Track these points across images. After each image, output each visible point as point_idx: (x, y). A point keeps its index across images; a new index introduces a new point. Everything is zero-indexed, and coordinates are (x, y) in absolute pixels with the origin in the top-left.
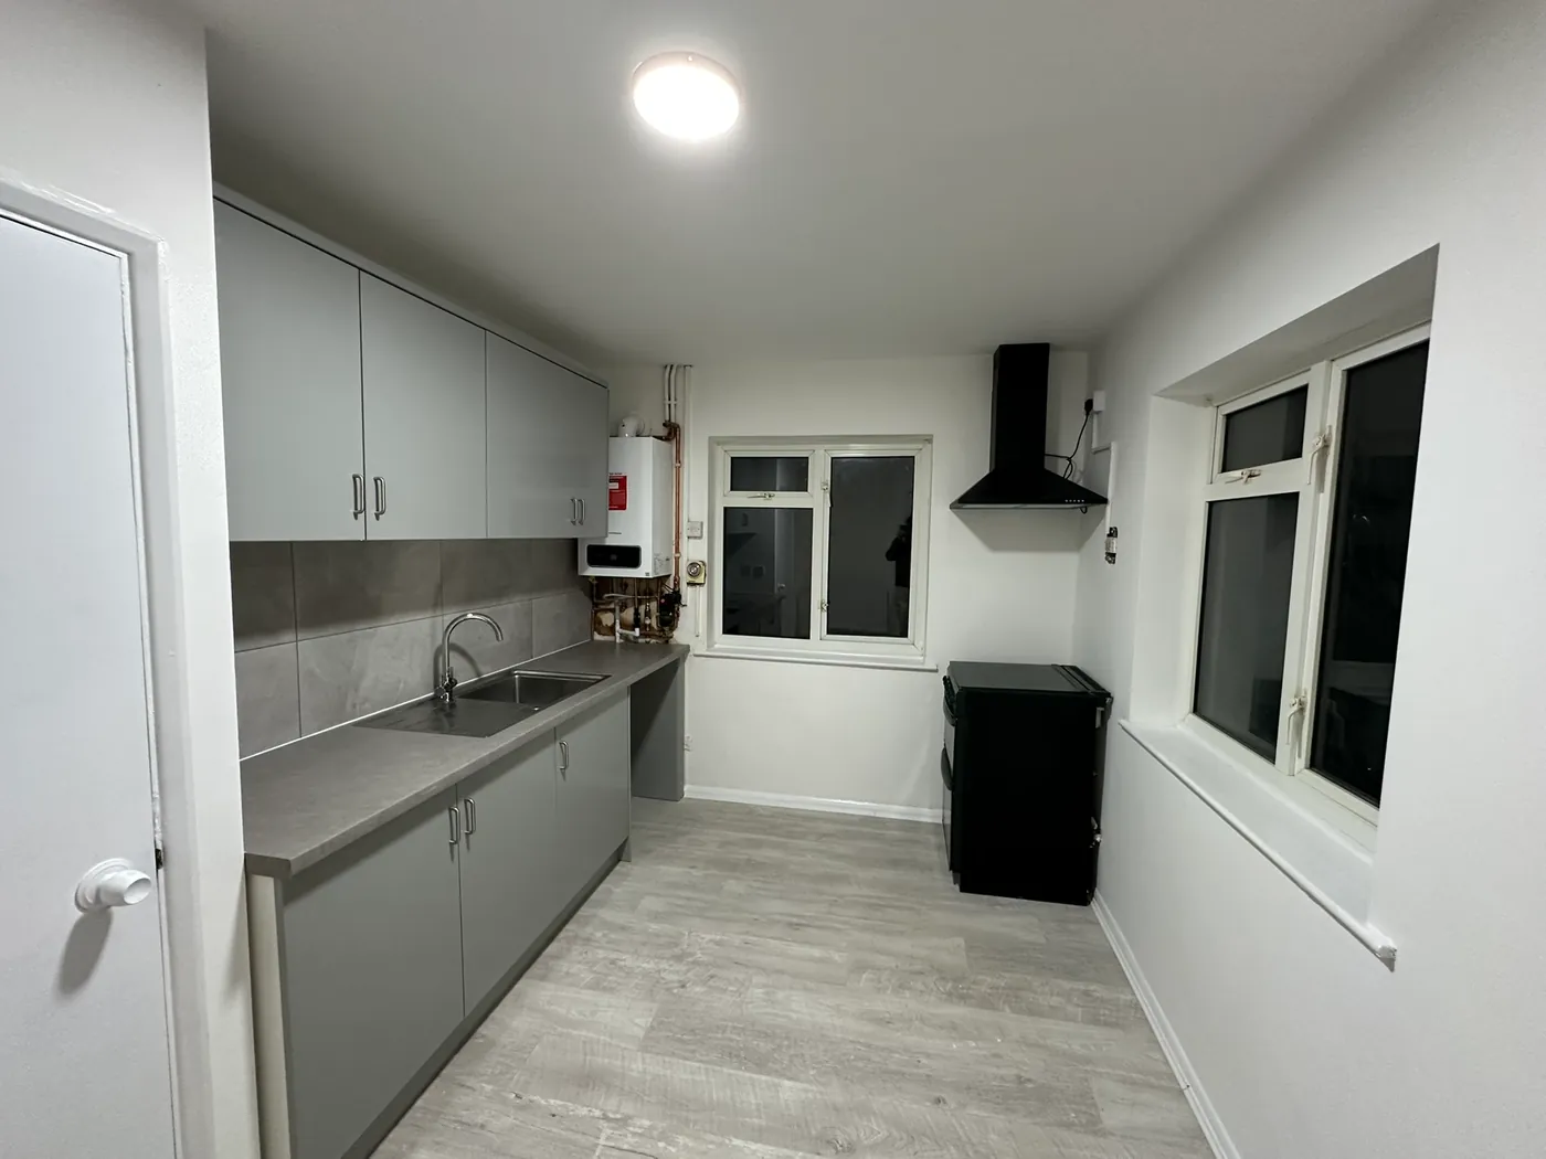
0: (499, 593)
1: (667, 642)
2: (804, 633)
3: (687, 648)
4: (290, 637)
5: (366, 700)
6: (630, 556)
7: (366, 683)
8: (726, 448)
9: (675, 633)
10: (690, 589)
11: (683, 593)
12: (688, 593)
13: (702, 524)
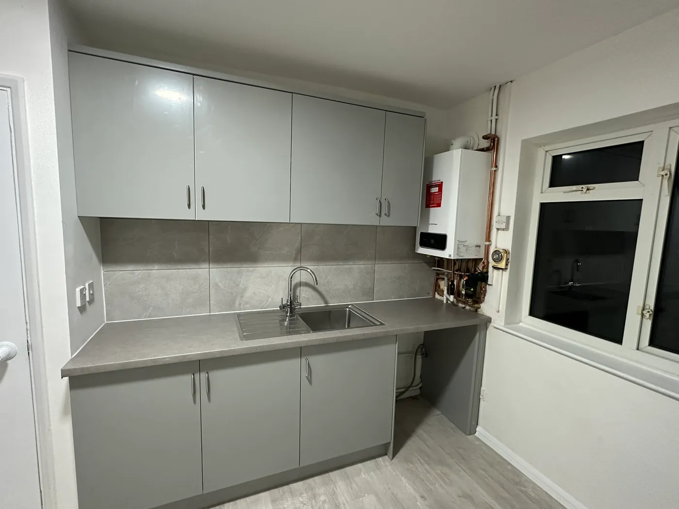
0: (346, 257)
1: (476, 311)
2: (617, 337)
3: (489, 320)
4: (206, 266)
5: (247, 303)
6: (440, 241)
7: (248, 294)
8: (547, 148)
9: (482, 305)
10: (496, 271)
11: (490, 274)
12: (494, 276)
13: (508, 218)
